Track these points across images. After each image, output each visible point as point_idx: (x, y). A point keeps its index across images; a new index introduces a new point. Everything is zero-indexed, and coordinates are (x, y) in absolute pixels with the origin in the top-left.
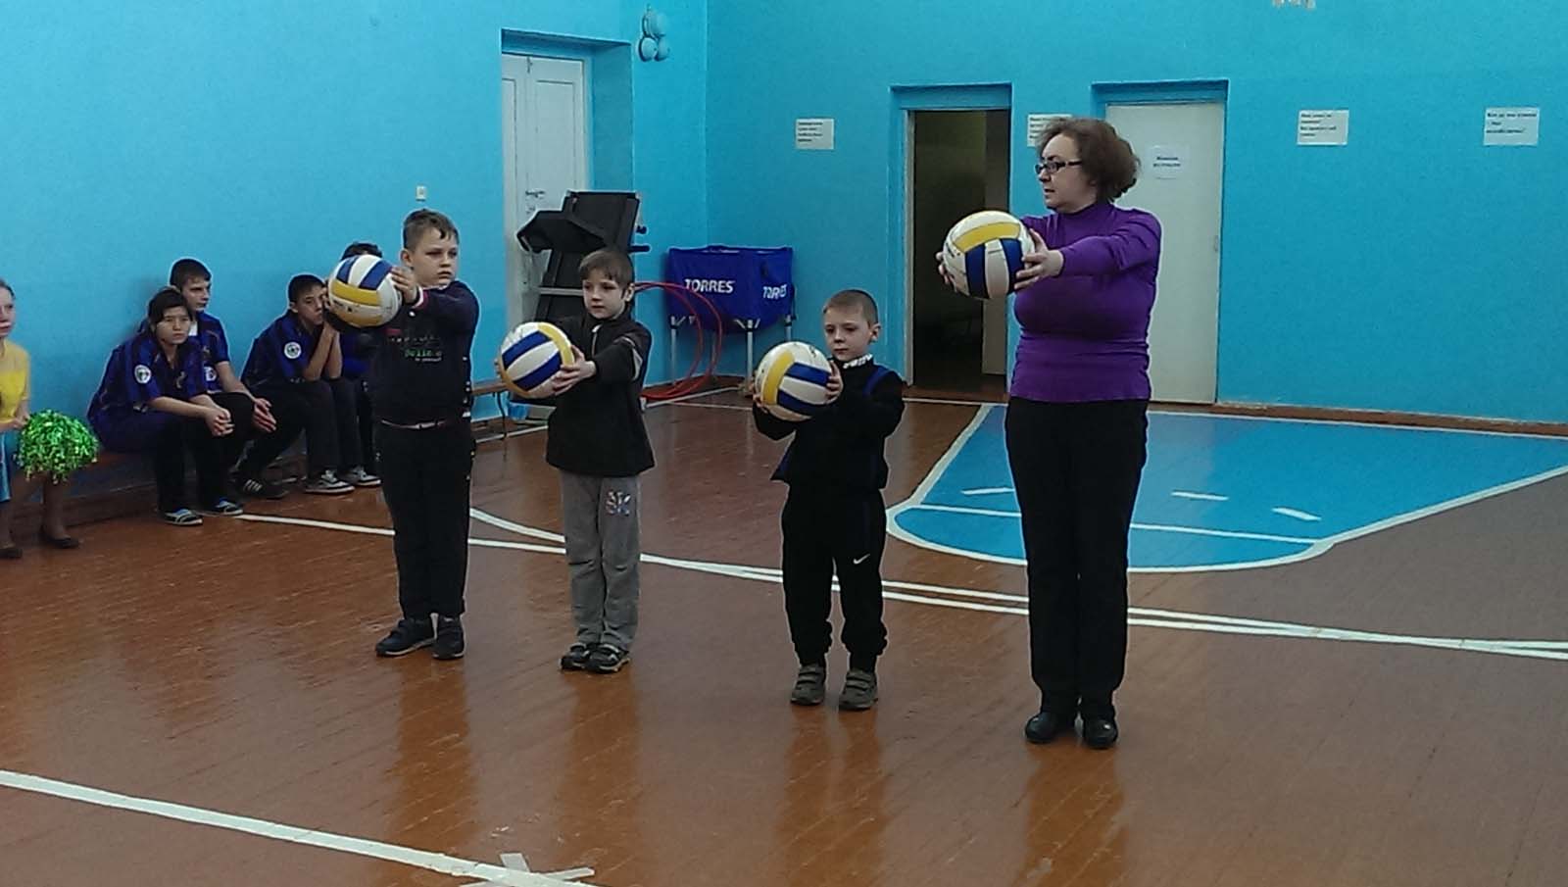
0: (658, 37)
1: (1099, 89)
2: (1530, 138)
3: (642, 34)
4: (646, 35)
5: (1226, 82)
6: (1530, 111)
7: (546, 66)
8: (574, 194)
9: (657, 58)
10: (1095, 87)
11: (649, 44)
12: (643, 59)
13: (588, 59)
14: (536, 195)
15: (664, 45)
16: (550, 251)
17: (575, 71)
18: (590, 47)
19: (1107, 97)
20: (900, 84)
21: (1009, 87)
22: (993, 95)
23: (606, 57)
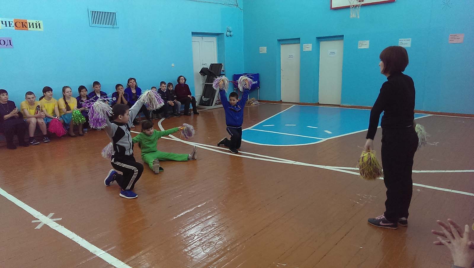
0: (230, 32)
1: (318, 38)
2: (409, 45)
3: (227, 31)
5: (343, 35)
6: (409, 39)
8: (212, 64)
9: (230, 36)
11: (228, 33)
12: (227, 36)
13: (217, 37)
14: (204, 64)
15: (232, 33)
16: (207, 76)
17: (214, 39)
18: (217, 35)
19: (320, 40)
20: (279, 39)
21: (299, 39)
22: (297, 40)
23: (220, 36)
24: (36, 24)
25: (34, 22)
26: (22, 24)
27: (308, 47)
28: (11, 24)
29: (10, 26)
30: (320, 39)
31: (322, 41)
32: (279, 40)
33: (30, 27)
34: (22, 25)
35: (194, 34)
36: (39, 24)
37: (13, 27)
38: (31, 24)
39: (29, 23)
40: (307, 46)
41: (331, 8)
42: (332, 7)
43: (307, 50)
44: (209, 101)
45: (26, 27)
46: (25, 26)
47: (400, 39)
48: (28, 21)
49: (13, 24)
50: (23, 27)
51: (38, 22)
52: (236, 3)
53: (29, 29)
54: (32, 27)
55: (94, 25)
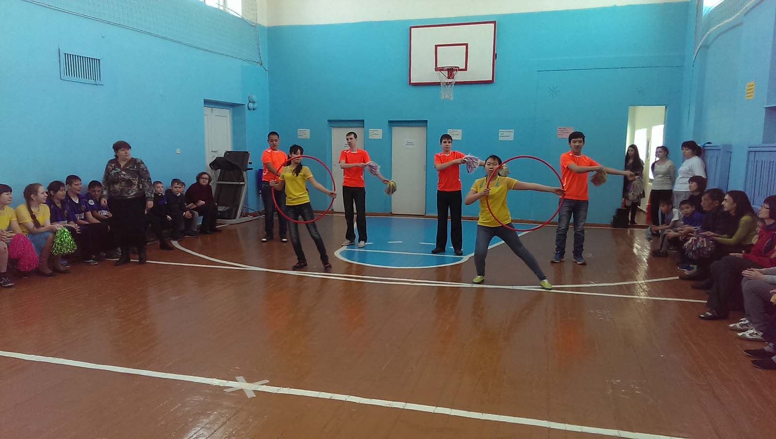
0: (254, 103)
1: (390, 122)
2: (511, 138)
3: (248, 102)
4: (250, 102)
5: (427, 121)
6: (512, 130)
7: (218, 111)
8: (228, 152)
9: (253, 109)
10: (389, 121)
11: (251, 105)
12: (249, 109)
13: (232, 109)
14: (215, 152)
15: (256, 105)
16: (220, 170)
17: (227, 112)
18: (232, 105)
20: (330, 119)
21: (363, 121)
22: (359, 123)
23: (237, 108)
27: (377, 134)
30: (393, 123)
31: (393, 126)
32: (330, 121)
35: (207, 102)
40: (376, 132)
41: (410, 83)
42: (412, 82)
43: (374, 137)
44: (229, 211)
47: (500, 130)
52: (259, 60)
55: (66, 78)
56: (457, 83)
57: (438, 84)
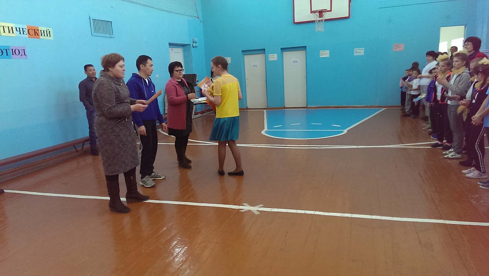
0: (196, 43)
1: (282, 49)
2: (362, 54)
4: (193, 43)
5: (306, 46)
6: (362, 49)
7: (175, 50)
9: (196, 47)
12: (193, 47)
13: (182, 48)
17: (180, 50)
18: (183, 46)
19: (284, 50)
20: (243, 50)
21: (265, 49)
22: (263, 51)
23: (186, 47)
24: (47, 31)
25: (45, 29)
26: (35, 31)
27: (273, 57)
28: (25, 31)
29: (23, 34)
31: (284, 51)
33: (41, 35)
34: (34, 33)
35: (171, 45)
36: (49, 31)
37: (26, 34)
38: (42, 31)
39: (41, 30)
41: (294, 23)
43: (272, 59)
45: (38, 35)
46: (37, 33)
47: (355, 49)
48: (40, 28)
49: (26, 32)
50: (35, 35)
51: (49, 30)
52: (197, 15)
53: (41, 37)
54: (43, 35)
55: (95, 34)
56: (326, 20)
57: (314, 21)
